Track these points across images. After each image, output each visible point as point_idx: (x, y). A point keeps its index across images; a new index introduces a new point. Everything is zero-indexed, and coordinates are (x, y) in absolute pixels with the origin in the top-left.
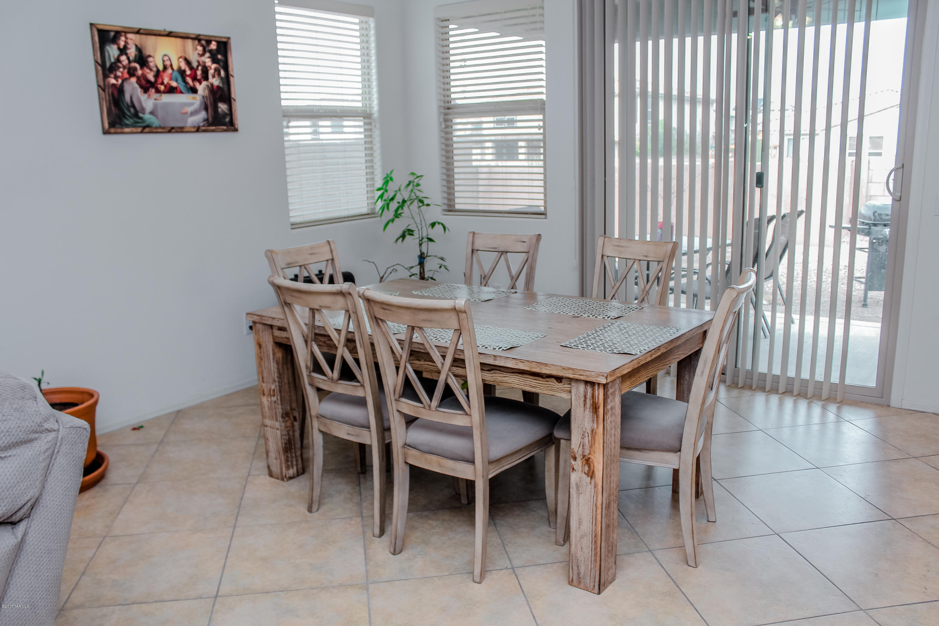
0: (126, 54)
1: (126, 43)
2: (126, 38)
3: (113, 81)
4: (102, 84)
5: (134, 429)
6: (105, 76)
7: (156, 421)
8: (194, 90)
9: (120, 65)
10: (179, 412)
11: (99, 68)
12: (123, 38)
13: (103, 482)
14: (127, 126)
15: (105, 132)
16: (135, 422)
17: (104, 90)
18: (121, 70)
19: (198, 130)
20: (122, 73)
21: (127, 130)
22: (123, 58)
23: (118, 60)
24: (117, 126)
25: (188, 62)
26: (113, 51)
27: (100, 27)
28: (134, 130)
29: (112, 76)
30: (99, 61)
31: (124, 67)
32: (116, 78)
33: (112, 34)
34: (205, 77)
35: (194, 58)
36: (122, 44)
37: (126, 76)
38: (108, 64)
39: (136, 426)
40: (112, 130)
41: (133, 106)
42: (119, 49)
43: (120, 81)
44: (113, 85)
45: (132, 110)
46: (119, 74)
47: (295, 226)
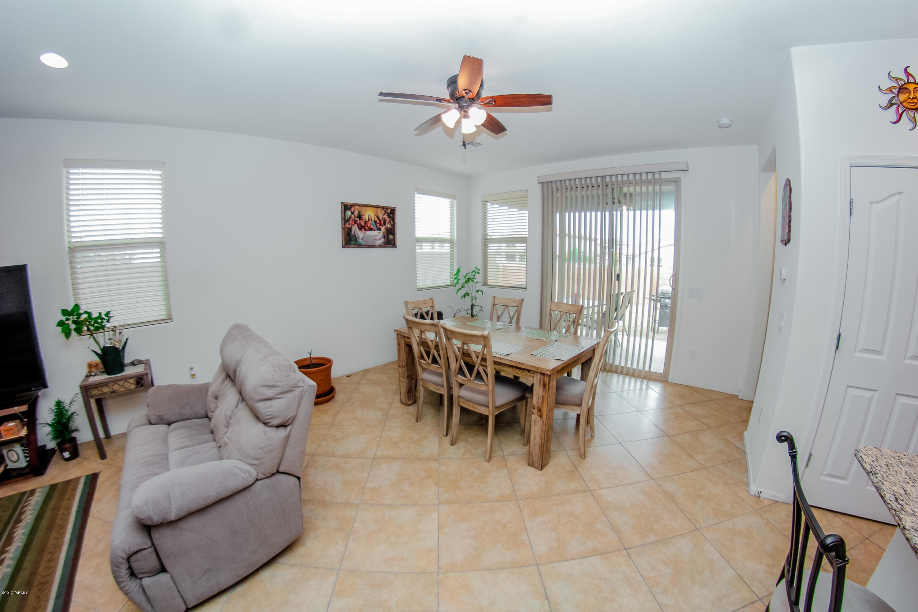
0: (354, 215)
1: (354, 209)
2: (355, 208)
3: (348, 226)
4: (343, 227)
5: (348, 376)
6: (345, 224)
7: (356, 374)
8: (380, 230)
9: (351, 219)
10: (366, 370)
11: (343, 220)
12: (353, 208)
13: (333, 400)
14: (352, 244)
15: (343, 247)
16: (348, 373)
17: (344, 229)
18: (352, 221)
19: (380, 246)
20: (352, 222)
21: (352, 246)
22: (353, 216)
23: (350, 217)
24: (348, 244)
25: (378, 218)
26: (349, 213)
27: (345, 204)
28: (355, 246)
29: (348, 223)
30: (343, 217)
31: (353, 220)
32: (349, 224)
33: (349, 206)
34: (385, 224)
35: (381, 216)
36: (353, 210)
37: (353, 223)
38: (346, 219)
39: (348, 375)
40: (346, 246)
41: (355, 236)
42: (351, 212)
43: (351, 225)
44: (348, 227)
45: (354, 238)
46: (350, 223)
47: (419, 289)
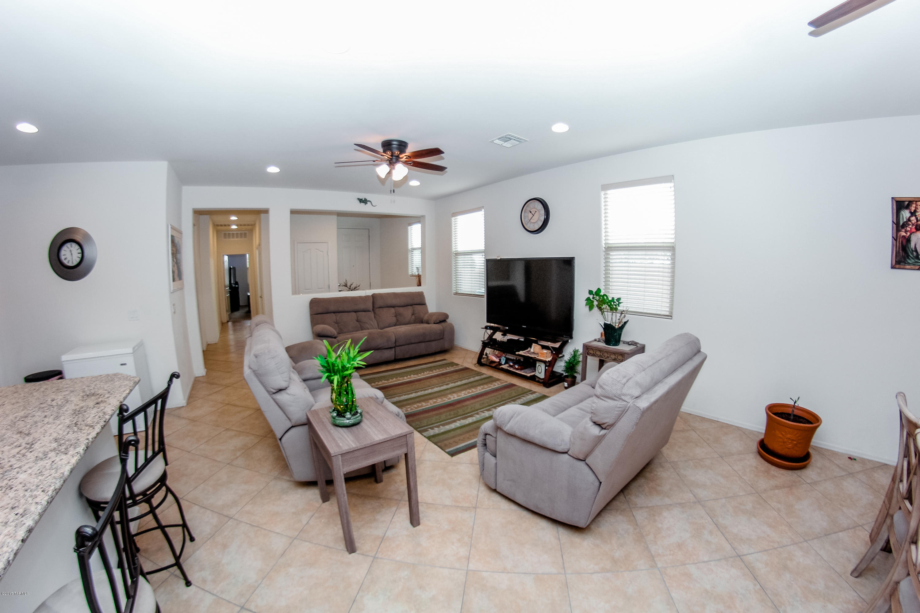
0: (916, 216)
1: (916, 208)
2: (916, 205)
3: (904, 234)
4: (895, 236)
5: (850, 458)
6: (898, 230)
7: (864, 461)
9: (910, 223)
10: (886, 464)
11: (895, 226)
12: (914, 205)
14: (909, 264)
15: (893, 267)
17: (896, 240)
18: (911, 226)
20: (911, 228)
21: (908, 267)
22: (913, 218)
23: (909, 220)
24: (901, 264)
26: (906, 214)
27: (898, 200)
28: (913, 267)
29: (903, 230)
30: (895, 221)
31: (913, 225)
32: (906, 232)
33: (907, 203)
36: (913, 209)
37: (914, 230)
38: (901, 223)
40: (897, 266)
41: (916, 251)
42: (911, 212)
43: (909, 234)
44: (904, 236)
45: (915, 253)
46: (908, 229)
